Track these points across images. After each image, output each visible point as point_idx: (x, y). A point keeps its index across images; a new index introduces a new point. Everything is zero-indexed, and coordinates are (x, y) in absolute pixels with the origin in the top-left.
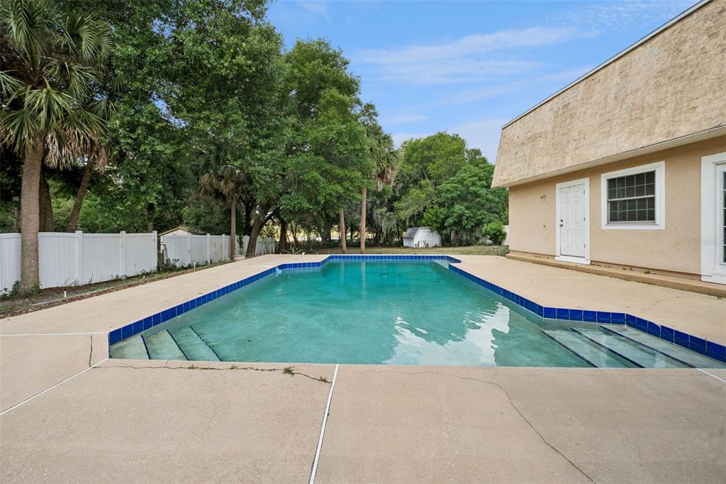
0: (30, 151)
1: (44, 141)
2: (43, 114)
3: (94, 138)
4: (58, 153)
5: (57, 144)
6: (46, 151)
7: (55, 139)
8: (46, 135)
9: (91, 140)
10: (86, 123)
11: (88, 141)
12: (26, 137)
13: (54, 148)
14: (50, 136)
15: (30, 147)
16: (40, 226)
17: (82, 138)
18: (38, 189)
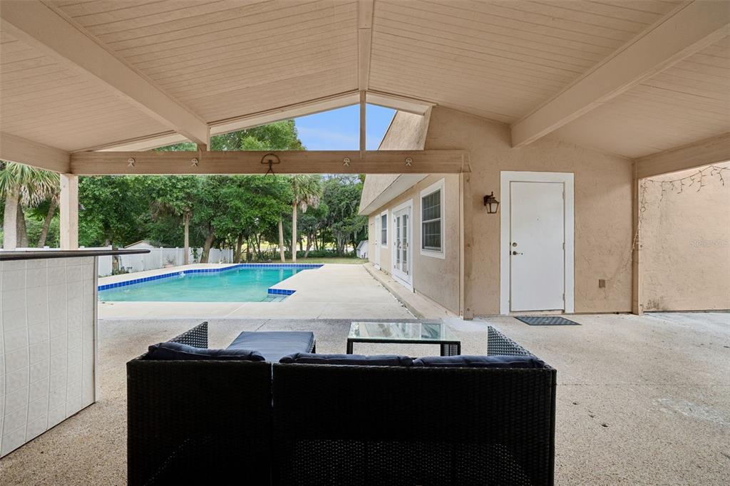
0: (10, 197)
1: (20, 191)
2: (19, 175)
3: (54, 187)
4: (29, 197)
5: (28, 192)
6: (21, 197)
7: (27, 189)
8: (21, 186)
9: (51, 188)
10: (48, 177)
11: (50, 189)
12: (7, 189)
13: (26, 195)
14: (23, 187)
15: (9, 194)
16: (17, 243)
17: (45, 187)
18: (15, 219)
